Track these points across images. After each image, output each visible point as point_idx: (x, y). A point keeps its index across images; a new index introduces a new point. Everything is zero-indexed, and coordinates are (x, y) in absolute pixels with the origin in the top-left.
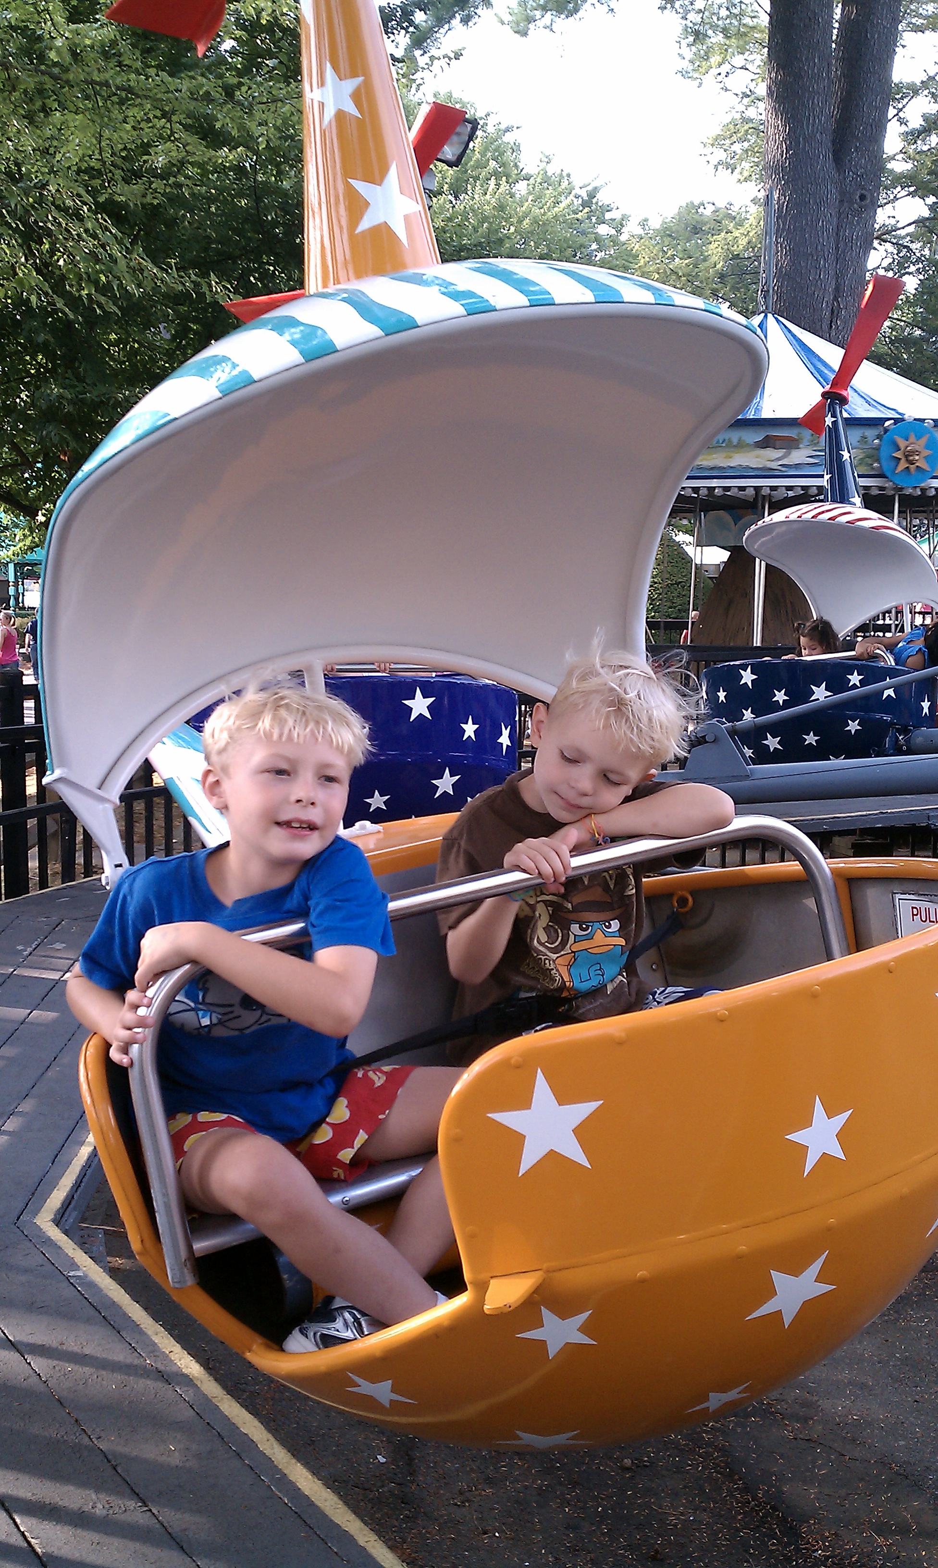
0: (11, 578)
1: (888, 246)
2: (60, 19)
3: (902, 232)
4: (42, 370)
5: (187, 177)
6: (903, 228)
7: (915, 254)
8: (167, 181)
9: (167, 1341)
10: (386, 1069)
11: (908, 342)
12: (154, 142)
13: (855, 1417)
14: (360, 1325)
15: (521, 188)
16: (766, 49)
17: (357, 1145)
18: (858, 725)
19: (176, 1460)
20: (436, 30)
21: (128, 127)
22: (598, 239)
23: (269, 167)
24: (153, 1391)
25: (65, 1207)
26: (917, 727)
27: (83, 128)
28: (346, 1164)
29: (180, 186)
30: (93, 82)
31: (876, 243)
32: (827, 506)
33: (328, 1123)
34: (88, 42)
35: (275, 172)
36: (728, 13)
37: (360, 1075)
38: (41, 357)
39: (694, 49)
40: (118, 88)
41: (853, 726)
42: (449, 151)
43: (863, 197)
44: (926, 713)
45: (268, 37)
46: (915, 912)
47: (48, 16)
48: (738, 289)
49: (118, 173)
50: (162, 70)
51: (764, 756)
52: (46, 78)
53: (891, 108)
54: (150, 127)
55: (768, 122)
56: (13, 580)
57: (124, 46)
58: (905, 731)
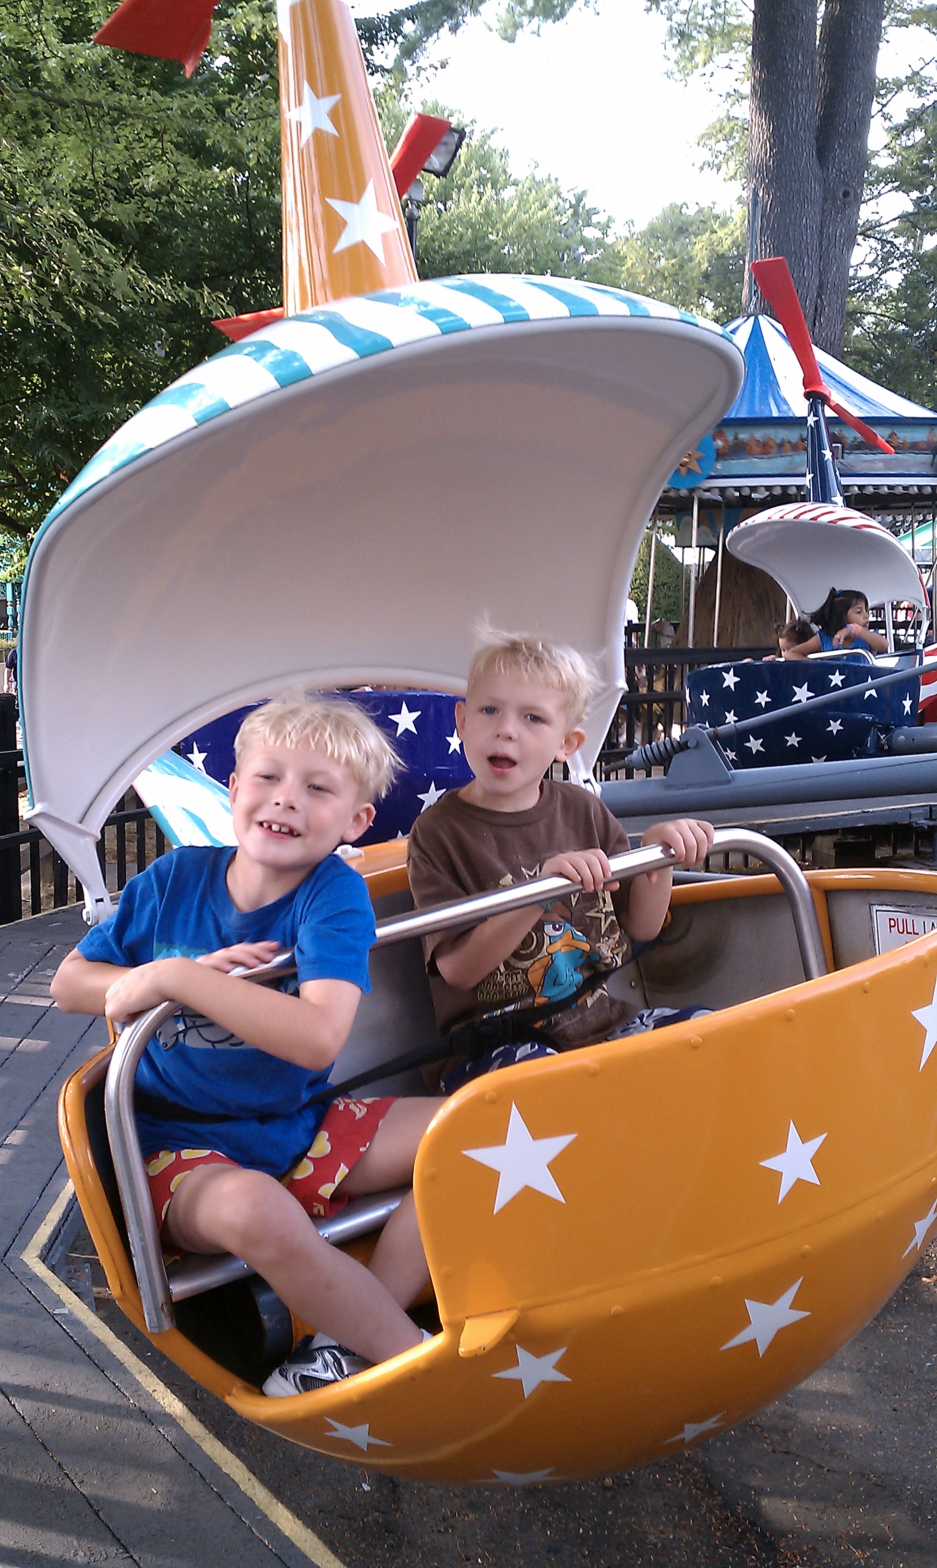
0: (9, 598)
1: (872, 242)
2: (53, 40)
3: (886, 228)
4: (37, 390)
5: (180, 195)
6: (887, 223)
7: (898, 250)
8: (160, 200)
9: (151, 1380)
10: (367, 1101)
11: (890, 337)
12: (146, 162)
13: (834, 1428)
14: (340, 1365)
15: (508, 193)
16: (751, 47)
17: (338, 1179)
18: (840, 725)
19: (158, 1503)
20: (424, 39)
21: (120, 147)
22: (584, 242)
23: (262, 182)
24: (137, 1432)
25: (52, 1242)
26: (899, 726)
27: (75, 149)
28: (327, 1199)
29: (171, 204)
30: (83, 103)
31: (860, 238)
32: (809, 506)
33: (309, 1158)
34: (82, 61)
35: (266, 187)
36: (713, 12)
37: (341, 1108)
38: (36, 377)
39: (679, 50)
40: (110, 108)
41: (835, 727)
42: (436, 161)
43: (846, 194)
44: (907, 712)
45: (259, 52)
46: (892, 923)
47: (41, 37)
48: (724, 289)
49: (111, 194)
50: (155, 89)
51: (747, 760)
52: (39, 100)
53: (874, 103)
54: (141, 148)
55: (752, 121)
56: (11, 600)
57: (116, 67)
58: (887, 730)
